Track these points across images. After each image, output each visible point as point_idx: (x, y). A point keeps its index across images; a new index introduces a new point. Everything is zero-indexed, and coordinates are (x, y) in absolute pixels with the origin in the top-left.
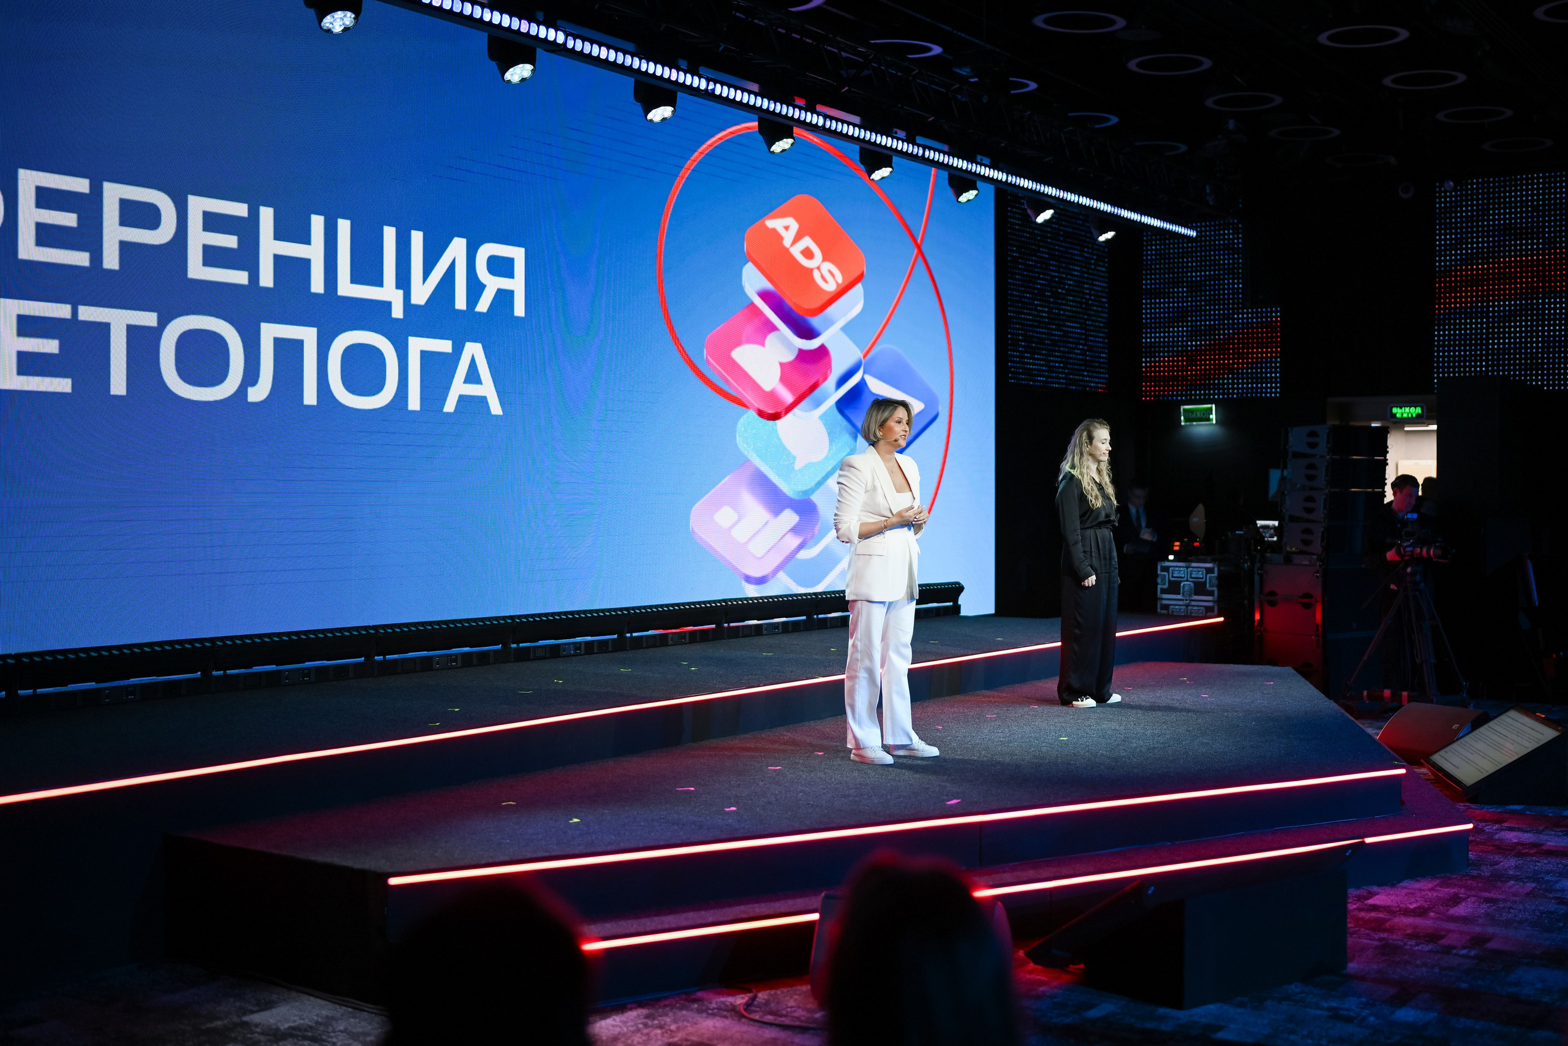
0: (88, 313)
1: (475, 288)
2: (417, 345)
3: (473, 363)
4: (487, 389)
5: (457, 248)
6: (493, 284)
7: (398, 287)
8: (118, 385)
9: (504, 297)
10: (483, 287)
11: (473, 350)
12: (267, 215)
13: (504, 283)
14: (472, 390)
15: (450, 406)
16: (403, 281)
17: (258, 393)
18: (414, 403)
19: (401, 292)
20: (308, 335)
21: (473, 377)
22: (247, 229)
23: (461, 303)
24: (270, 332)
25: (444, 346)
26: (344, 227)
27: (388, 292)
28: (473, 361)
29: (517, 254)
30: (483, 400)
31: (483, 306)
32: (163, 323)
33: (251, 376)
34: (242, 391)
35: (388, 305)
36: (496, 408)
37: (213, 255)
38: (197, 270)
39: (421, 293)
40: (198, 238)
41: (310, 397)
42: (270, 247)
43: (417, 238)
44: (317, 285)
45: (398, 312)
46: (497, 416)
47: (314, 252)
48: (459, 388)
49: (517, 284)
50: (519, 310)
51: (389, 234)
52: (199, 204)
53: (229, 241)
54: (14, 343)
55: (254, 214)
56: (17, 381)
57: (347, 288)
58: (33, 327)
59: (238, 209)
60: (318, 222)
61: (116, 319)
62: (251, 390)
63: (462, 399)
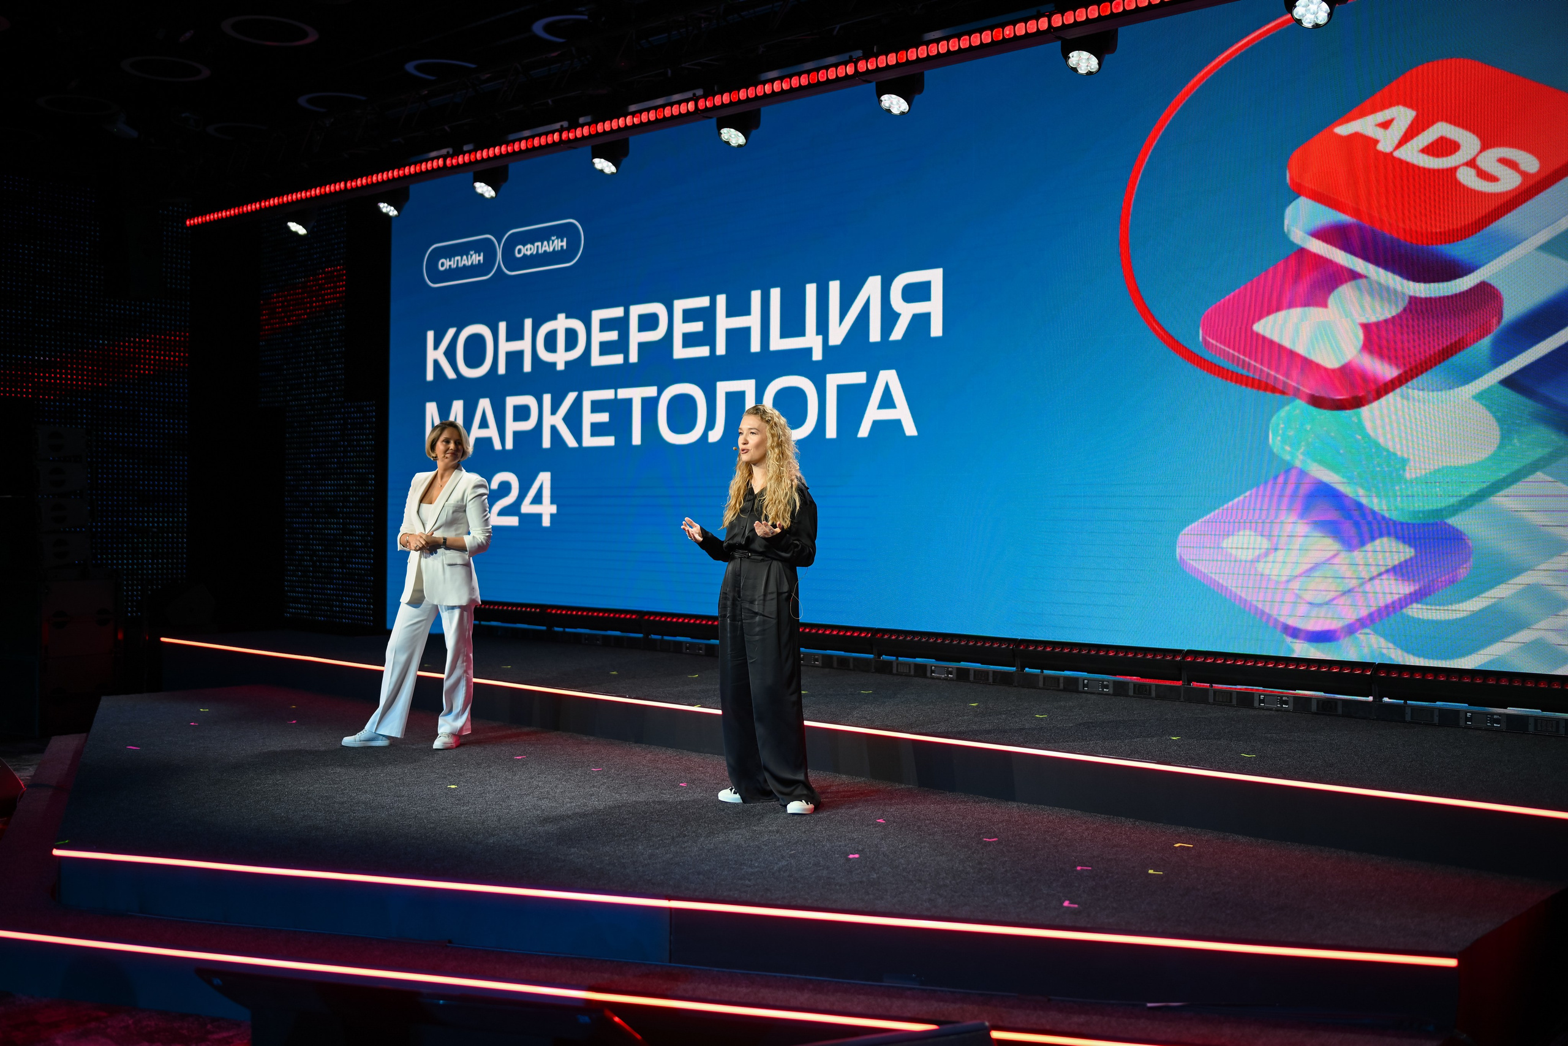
0: (624, 393)
1: (890, 317)
2: (834, 381)
3: (887, 390)
4: (902, 412)
5: (872, 286)
6: (906, 311)
7: (818, 333)
8: (637, 440)
9: (921, 321)
10: (898, 315)
11: (888, 377)
12: (721, 300)
13: (920, 307)
14: (887, 414)
15: (864, 431)
16: (823, 328)
17: (715, 436)
18: (831, 432)
19: (820, 337)
20: (748, 386)
21: (887, 401)
22: (707, 315)
23: (875, 335)
24: (723, 388)
25: (859, 377)
26: (775, 294)
27: (811, 340)
28: (887, 388)
29: (935, 277)
30: (897, 424)
31: (897, 334)
32: (660, 392)
33: (710, 424)
34: (705, 435)
35: (809, 351)
36: (910, 429)
37: (690, 340)
38: (680, 352)
39: (838, 334)
40: (681, 328)
42: (724, 323)
43: (834, 287)
44: (755, 346)
45: (817, 355)
46: (912, 437)
47: (752, 321)
48: (873, 413)
49: (934, 307)
50: (936, 329)
51: (811, 290)
52: (681, 305)
53: (697, 327)
54: (589, 418)
55: (713, 302)
56: (589, 441)
57: (777, 343)
58: (597, 407)
59: (703, 302)
60: (756, 296)
61: (636, 395)
62: (710, 433)
63: (876, 424)
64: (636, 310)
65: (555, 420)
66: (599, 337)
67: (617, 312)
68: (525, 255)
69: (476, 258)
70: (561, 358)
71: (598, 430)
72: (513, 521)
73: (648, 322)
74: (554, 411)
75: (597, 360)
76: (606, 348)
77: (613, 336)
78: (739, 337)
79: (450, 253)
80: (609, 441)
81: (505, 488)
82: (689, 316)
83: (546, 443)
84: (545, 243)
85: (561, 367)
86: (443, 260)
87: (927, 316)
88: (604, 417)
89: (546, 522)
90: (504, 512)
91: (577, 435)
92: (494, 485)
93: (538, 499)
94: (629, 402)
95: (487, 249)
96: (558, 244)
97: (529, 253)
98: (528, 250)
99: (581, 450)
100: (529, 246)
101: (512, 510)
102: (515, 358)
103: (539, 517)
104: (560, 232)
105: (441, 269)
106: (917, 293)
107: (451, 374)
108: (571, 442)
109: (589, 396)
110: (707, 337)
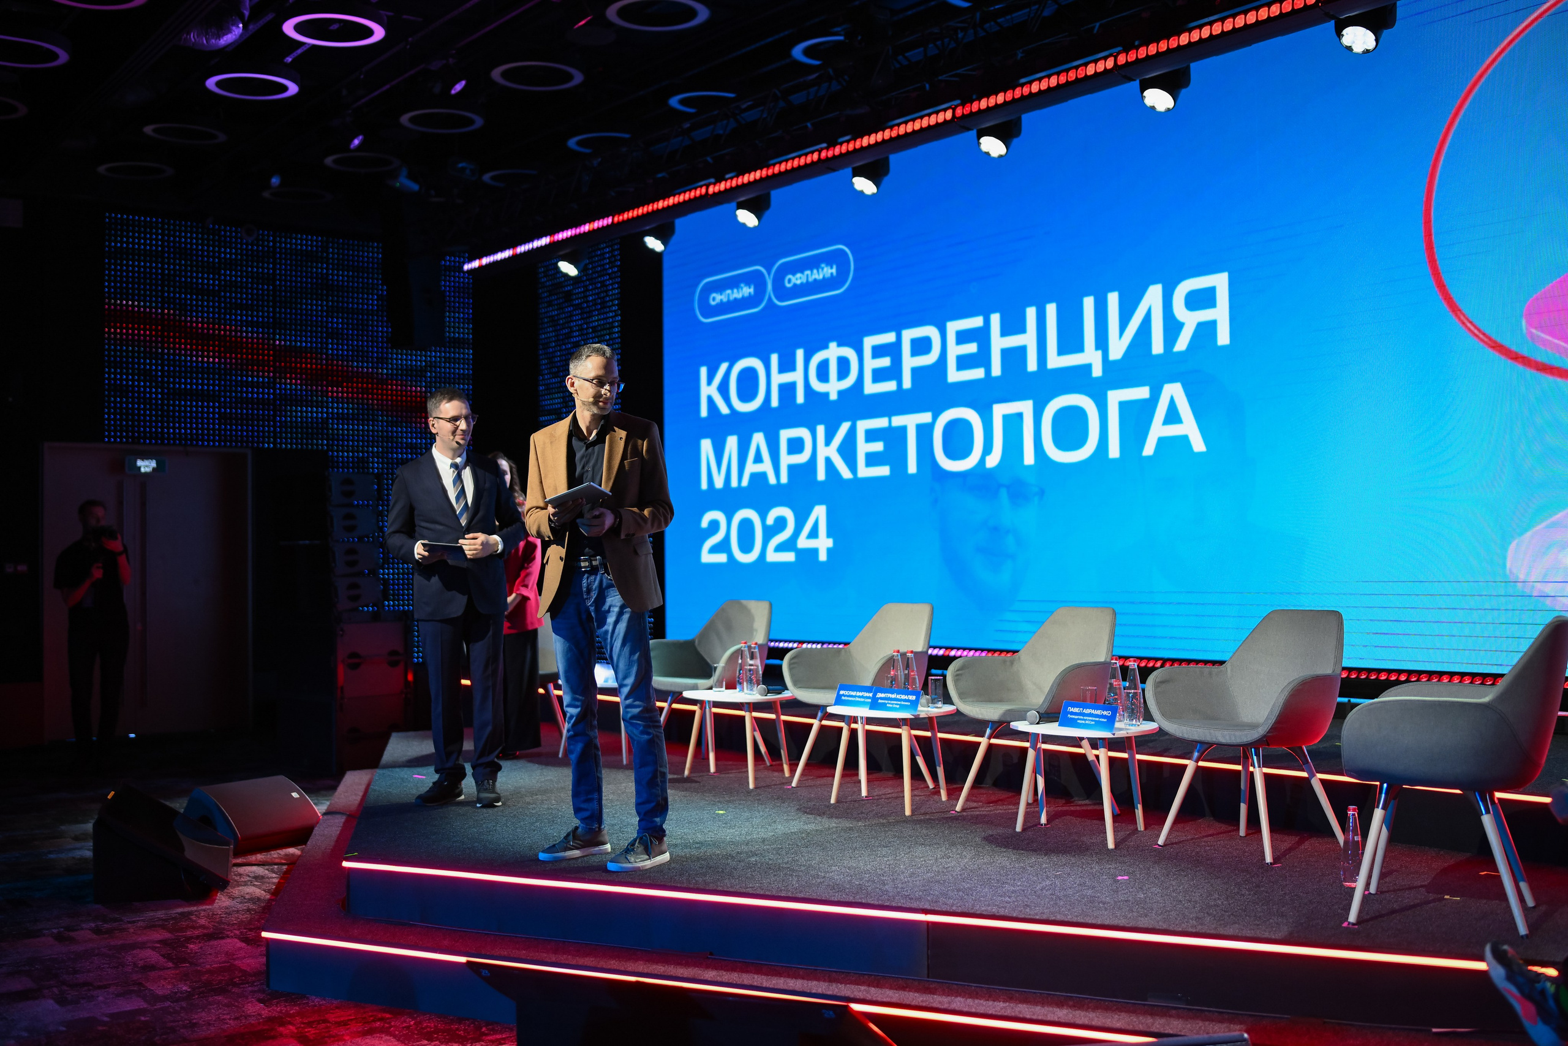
0: (898, 421)
1: (1173, 328)
2: (1115, 397)
4: (1189, 427)
5: (1154, 295)
6: (1190, 320)
7: (1097, 348)
8: (912, 468)
9: (1207, 330)
10: (1181, 325)
11: (1173, 391)
12: (995, 319)
13: (1205, 315)
14: (1173, 430)
15: (1149, 449)
16: (1102, 342)
17: (992, 461)
18: (1114, 451)
19: (1100, 353)
20: (1026, 407)
21: (1173, 416)
22: (981, 336)
23: (1157, 347)
24: (1000, 410)
25: (1142, 393)
26: (1051, 309)
27: (1090, 356)
28: (1172, 401)
29: (1220, 281)
30: (1185, 439)
31: (1182, 344)
32: (935, 418)
33: (988, 449)
34: (982, 461)
35: (1088, 368)
36: (1198, 445)
37: (964, 362)
38: (954, 375)
39: (1118, 348)
40: (954, 351)
41: (1029, 458)
42: (998, 343)
43: (1113, 299)
44: (1032, 365)
45: (1097, 372)
46: (1200, 454)
47: (1028, 339)
48: (1158, 430)
49: (1220, 314)
50: (1223, 337)
51: (1089, 303)
52: (954, 327)
53: (971, 348)
54: (863, 447)
55: (987, 322)
56: (865, 471)
57: (1055, 361)
58: (871, 436)
59: (977, 322)
60: (1031, 313)
61: (910, 422)
62: (988, 458)
63: (1161, 441)
64: (909, 335)
65: (829, 452)
66: (871, 364)
67: (889, 337)
68: (795, 285)
69: (747, 291)
70: (833, 388)
71: (873, 459)
72: (789, 557)
73: (921, 346)
74: (828, 442)
75: (871, 388)
76: (879, 375)
77: (885, 362)
78: (1014, 357)
79: (720, 287)
80: (884, 471)
81: (781, 523)
82: (963, 337)
83: (821, 475)
84: (815, 271)
85: (833, 396)
86: (714, 295)
87: (1213, 324)
88: (878, 446)
89: (823, 557)
90: (780, 548)
91: (852, 465)
92: (770, 521)
93: (814, 534)
94: (903, 430)
95: (756, 280)
96: (828, 271)
97: (798, 282)
98: (797, 279)
99: (857, 482)
100: (799, 275)
101: (789, 545)
102: (788, 390)
103: (815, 552)
104: (828, 259)
105: (713, 303)
106: (1201, 299)
107: (724, 410)
108: (846, 473)
109: (863, 425)
110: (982, 359)
